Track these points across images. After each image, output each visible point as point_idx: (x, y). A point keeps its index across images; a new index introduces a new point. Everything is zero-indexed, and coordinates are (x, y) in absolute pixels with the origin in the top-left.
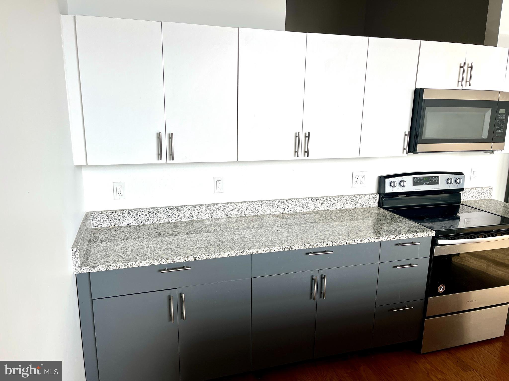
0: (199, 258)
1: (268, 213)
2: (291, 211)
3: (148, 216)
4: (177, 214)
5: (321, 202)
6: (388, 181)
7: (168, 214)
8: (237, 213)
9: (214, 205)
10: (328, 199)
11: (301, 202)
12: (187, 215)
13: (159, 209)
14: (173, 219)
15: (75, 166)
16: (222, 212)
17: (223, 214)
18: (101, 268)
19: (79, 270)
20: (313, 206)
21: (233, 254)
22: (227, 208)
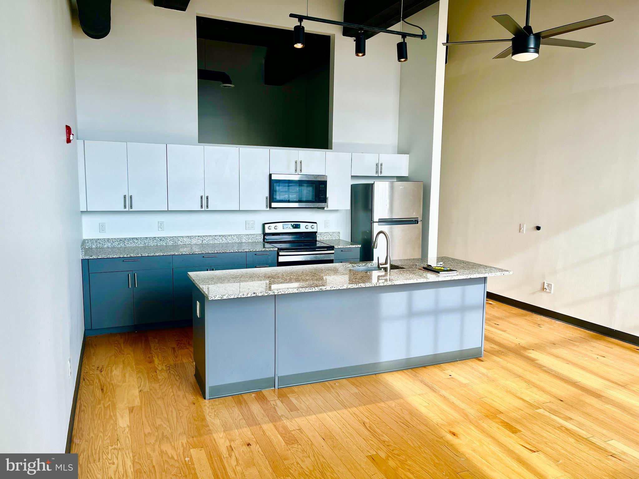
0: (144, 255)
1: (192, 244)
2: (207, 243)
3: (119, 242)
4: (136, 242)
6: (266, 226)
7: (131, 242)
8: (172, 242)
9: (158, 238)
10: (230, 236)
11: (213, 237)
12: (142, 243)
13: (125, 239)
14: (133, 245)
15: (81, 211)
16: (163, 242)
17: (164, 243)
18: (94, 257)
19: (84, 257)
20: (221, 240)
21: (162, 254)
22: (166, 240)
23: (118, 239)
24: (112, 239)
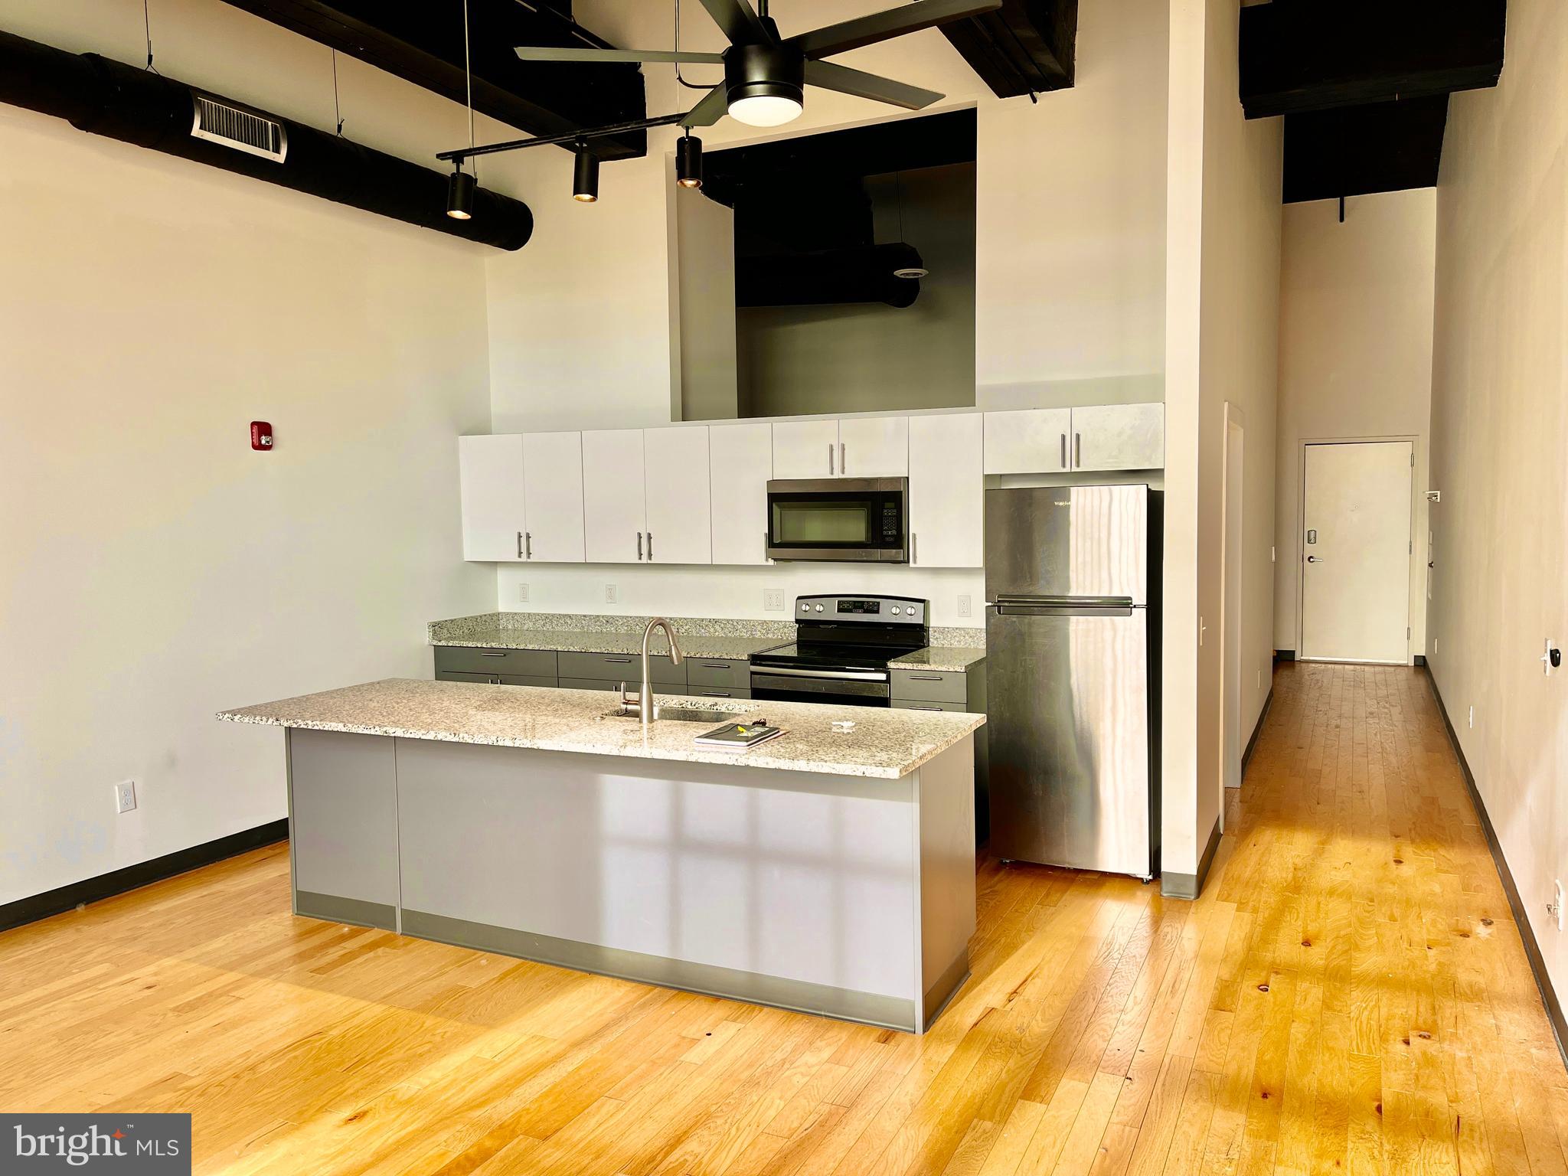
1: (660, 633)
3: (544, 622)
4: (569, 622)
5: (722, 626)
8: (626, 628)
12: (578, 625)
13: (553, 615)
14: (565, 629)
16: (612, 625)
17: (613, 629)
20: (712, 630)
22: (616, 621)
23: (543, 614)
24: (534, 614)
